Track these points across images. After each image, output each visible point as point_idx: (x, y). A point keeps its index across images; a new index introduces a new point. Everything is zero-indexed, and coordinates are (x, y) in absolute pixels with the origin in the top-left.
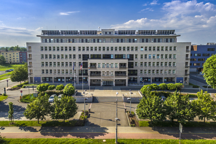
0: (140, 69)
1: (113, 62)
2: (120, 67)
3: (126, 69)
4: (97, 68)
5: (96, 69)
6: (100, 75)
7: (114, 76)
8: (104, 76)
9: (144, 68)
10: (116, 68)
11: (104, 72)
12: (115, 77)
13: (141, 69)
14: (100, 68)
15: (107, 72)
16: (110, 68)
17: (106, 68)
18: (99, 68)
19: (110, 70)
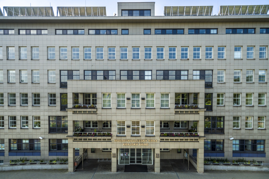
0: (231, 114)
1: (152, 91)
2: (176, 108)
3: (197, 113)
4: (99, 111)
5: (95, 113)
6: (110, 135)
7: (158, 139)
8: (123, 138)
9: (244, 111)
10: (163, 111)
11: (124, 122)
12: (162, 140)
13: (235, 114)
14: (109, 111)
15: (134, 123)
16: (143, 111)
17: (129, 111)
18: (105, 111)
19: (143, 118)
